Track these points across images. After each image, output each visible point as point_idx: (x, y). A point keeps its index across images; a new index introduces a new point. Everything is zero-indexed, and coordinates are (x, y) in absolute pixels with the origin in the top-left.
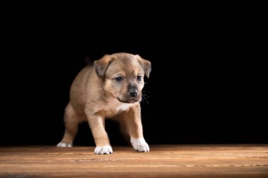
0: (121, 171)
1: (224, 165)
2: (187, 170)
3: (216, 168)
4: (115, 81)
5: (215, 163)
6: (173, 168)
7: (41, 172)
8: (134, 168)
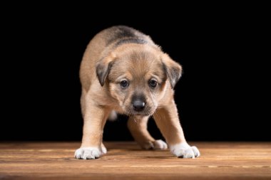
0: (125, 172)
1: (257, 166)
2: (209, 172)
3: (246, 169)
4: (119, 85)
5: (245, 164)
6: (191, 169)
7: (23, 172)
8: (142, 169)
